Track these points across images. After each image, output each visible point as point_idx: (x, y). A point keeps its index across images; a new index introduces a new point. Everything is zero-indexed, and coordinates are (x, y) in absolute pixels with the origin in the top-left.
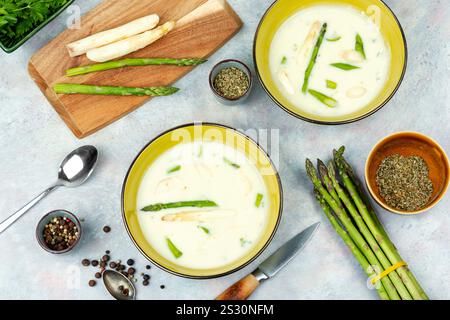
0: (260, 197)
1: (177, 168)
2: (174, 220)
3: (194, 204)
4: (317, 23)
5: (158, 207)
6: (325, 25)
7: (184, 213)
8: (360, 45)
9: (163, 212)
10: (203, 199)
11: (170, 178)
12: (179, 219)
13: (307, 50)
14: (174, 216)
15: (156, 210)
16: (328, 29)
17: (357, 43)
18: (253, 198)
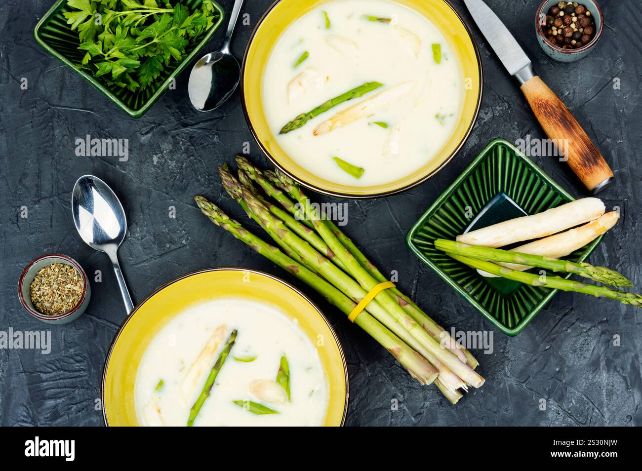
0: (436, 48)
1: (304, 56)
2: (331, 129)
3: (350, 95)
4: (223, 327)
5: (301, 120)
6: (235, 334)
7: (342, 113)
8: (284, 375)
9: (311, 125)
10: (360, 84)
11: (300, 74)
12: (339, 124)
13: (199, 374)
14: (330, 123)
15: (300, 126)
16: (239, 340)
17: (281, 369)
18: (428, 53)
